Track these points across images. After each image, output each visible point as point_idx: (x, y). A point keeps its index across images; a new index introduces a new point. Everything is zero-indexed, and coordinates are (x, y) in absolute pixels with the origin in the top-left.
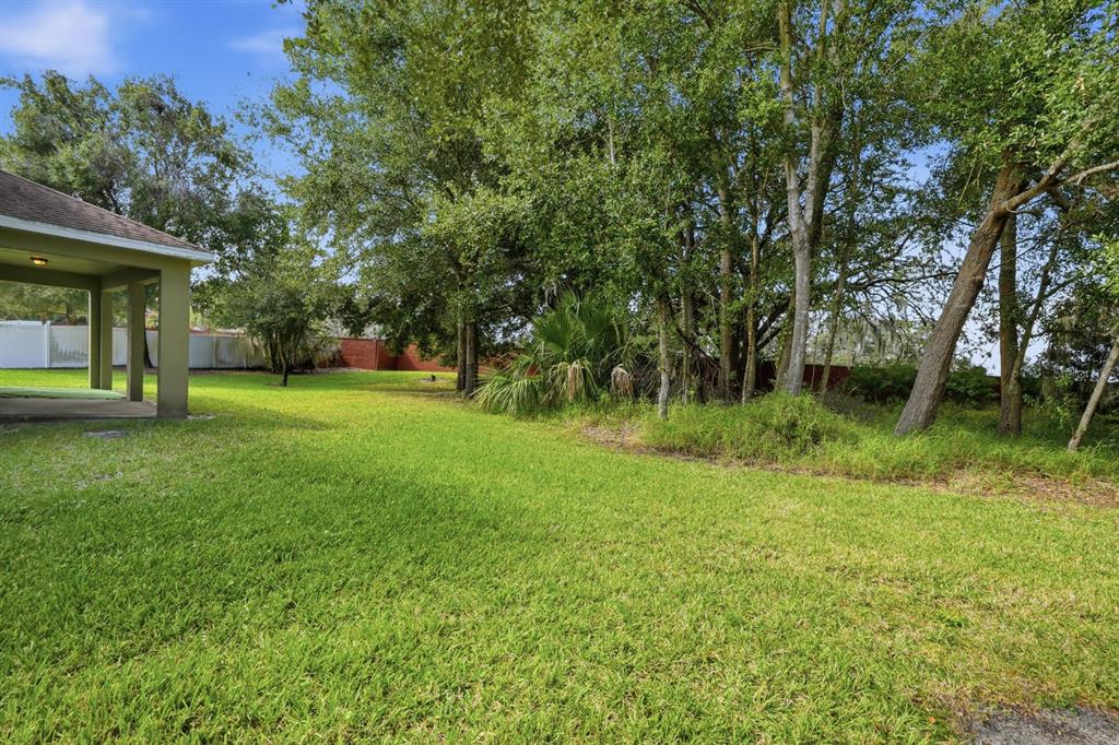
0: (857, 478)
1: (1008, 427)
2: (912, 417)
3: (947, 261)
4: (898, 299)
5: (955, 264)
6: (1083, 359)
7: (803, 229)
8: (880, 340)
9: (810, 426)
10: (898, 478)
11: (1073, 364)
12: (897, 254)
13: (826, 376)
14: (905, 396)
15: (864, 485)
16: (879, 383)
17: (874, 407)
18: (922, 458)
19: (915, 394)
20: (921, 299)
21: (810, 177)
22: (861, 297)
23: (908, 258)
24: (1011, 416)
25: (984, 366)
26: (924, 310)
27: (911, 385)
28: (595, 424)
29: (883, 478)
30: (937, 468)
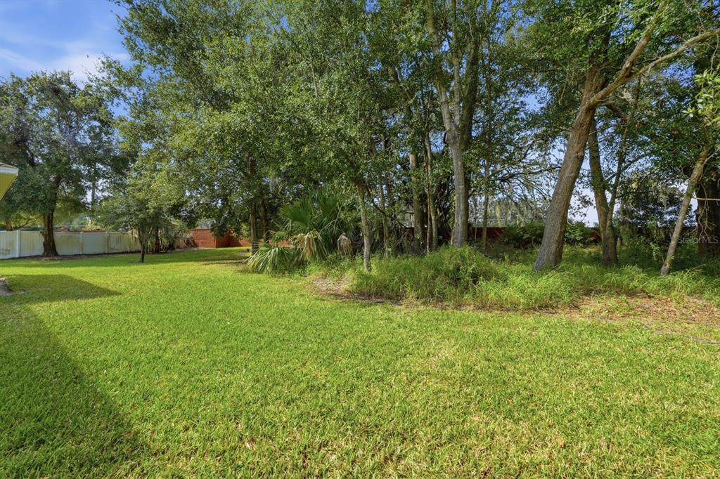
0: (508, 310)
1: (609, 259)
2: (545, 257)
3: (553, 161)
4: (528, 185)
5: (558, 163)
6: (641, 213)
7: (454, 128)
8: (520, 210)
9: (470, 270)
10: (541, 308)
11: (636, 217)
12: (524, 158)
13: (485, 233)
14: (539, 243)
15: (514, 318)
16: (523, 236)
17: (520, 251)
18: (557, 289)
19: (545, 240)
20: (541, 185)
21: (455, 93)
22: (506, 185)
23: (531, 160)
24: (609, 251)
25: (583, 222)
26: (544, 191)
27: (541, 236)
28: (325, 277)
29: (529, 309)
30: (570, 297)
